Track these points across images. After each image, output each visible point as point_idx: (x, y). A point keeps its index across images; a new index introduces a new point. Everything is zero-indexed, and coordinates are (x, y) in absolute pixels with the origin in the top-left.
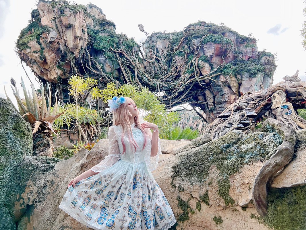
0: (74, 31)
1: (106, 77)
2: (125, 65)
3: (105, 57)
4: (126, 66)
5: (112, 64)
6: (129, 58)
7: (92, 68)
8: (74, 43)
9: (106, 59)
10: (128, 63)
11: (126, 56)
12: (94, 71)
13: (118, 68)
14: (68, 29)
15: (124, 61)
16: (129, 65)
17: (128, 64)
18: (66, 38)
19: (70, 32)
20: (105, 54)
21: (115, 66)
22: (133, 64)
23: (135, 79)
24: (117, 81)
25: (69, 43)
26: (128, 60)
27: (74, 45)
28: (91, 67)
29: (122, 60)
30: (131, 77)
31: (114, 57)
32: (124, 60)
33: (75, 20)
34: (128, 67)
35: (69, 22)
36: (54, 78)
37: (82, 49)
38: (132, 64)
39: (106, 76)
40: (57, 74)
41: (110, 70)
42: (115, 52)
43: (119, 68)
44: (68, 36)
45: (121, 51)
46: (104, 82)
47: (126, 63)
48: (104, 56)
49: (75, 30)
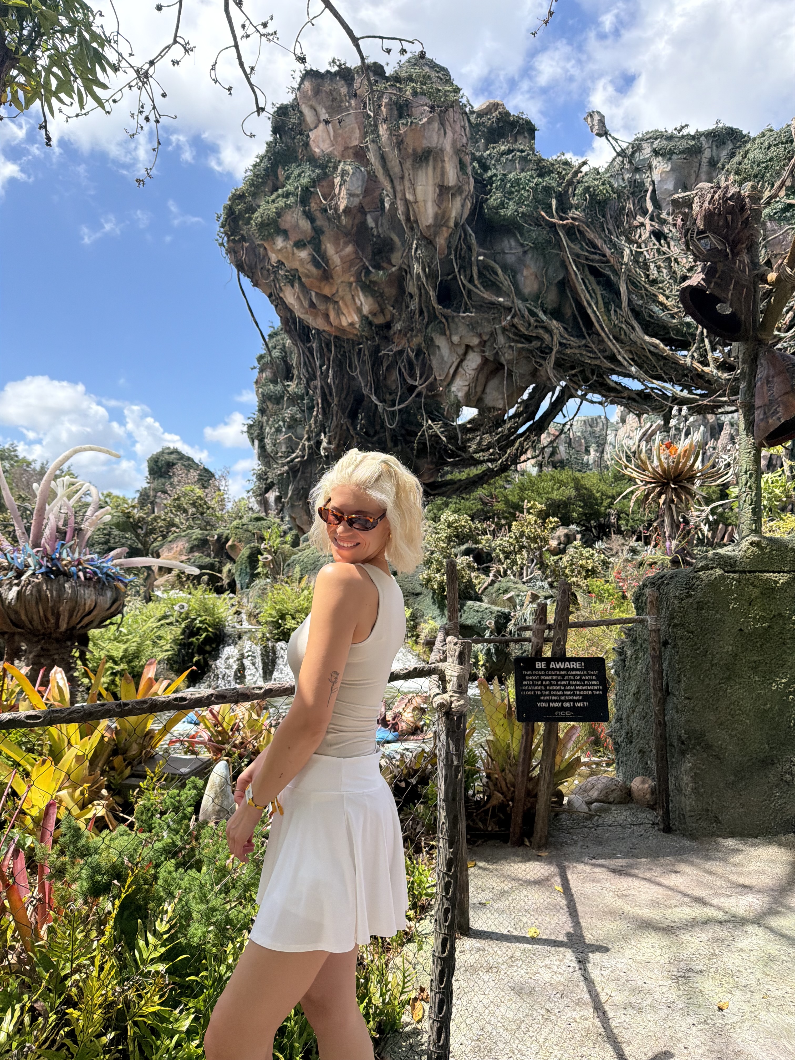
0: (439, 170)
1: (526, 313)
2: (583, 267)
3: (522, 245)
4: (586, 269)
5: (542, 265)
6: (599, 242)
7: (479, 286)
8: (436, 209)
9: (525, 252)
10: (597, 257)
11: (591, 235)
12: (488, 296)
13: (561, 277)
14: (420, 166)
15: (581, 252)
16: (597, 265)
17: (592, 261)
18: (415, 194)
19: (427, 174)
20: (522, 234)
21: (550, 271)
22: (612, 260)
23: (615, 311)
24: (555, 322)
25: (422, 209)
26: (595, 246)
27: (436, 216)
28: (476, 282)
29: (577, 249)
30: (604, 303)
31: (549, 242)
32: (582, 248)
33: (442, 131)
34: (595, 272)
35: (425, 144)
36: (352, 324)
37: (456, 225)
38: (608, 261)
39: (527, 308)
40: (359, 310)
41: (536, 286)
42: (553, 225)
43: (564, 278)
44: (419, 189)
45: (573, 219)
46: (516, 328)
47: (587, 259)
48: (517, 240)
49: (443, 168)
